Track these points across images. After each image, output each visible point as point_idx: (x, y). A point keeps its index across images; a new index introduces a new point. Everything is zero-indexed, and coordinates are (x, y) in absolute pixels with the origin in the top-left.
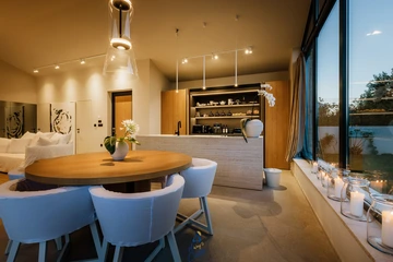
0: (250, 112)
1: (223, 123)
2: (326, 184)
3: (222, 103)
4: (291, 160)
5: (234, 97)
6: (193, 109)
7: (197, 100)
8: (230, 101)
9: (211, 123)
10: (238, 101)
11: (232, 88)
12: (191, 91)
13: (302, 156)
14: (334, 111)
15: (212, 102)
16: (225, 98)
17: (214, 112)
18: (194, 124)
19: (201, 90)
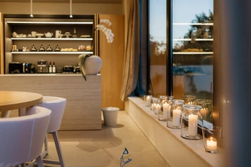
0: (82, 47)
1: (49, 60)
2: (157, 111)
3: (49, 34)
4: (126, 99)
5: (64, 29)
6: (9, 40)
7: (14, 28)
8: (58, 33)
9: (34, 61)
10: (67, 34)
11: (66, 17)
12: (5, 16)
13: (136, 93)
14: (162, 49)
15: (34, 33)
16: (52, 28)
17: (37, 45)
18: (9, 61)
19: (27, 17)
